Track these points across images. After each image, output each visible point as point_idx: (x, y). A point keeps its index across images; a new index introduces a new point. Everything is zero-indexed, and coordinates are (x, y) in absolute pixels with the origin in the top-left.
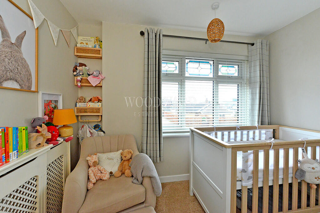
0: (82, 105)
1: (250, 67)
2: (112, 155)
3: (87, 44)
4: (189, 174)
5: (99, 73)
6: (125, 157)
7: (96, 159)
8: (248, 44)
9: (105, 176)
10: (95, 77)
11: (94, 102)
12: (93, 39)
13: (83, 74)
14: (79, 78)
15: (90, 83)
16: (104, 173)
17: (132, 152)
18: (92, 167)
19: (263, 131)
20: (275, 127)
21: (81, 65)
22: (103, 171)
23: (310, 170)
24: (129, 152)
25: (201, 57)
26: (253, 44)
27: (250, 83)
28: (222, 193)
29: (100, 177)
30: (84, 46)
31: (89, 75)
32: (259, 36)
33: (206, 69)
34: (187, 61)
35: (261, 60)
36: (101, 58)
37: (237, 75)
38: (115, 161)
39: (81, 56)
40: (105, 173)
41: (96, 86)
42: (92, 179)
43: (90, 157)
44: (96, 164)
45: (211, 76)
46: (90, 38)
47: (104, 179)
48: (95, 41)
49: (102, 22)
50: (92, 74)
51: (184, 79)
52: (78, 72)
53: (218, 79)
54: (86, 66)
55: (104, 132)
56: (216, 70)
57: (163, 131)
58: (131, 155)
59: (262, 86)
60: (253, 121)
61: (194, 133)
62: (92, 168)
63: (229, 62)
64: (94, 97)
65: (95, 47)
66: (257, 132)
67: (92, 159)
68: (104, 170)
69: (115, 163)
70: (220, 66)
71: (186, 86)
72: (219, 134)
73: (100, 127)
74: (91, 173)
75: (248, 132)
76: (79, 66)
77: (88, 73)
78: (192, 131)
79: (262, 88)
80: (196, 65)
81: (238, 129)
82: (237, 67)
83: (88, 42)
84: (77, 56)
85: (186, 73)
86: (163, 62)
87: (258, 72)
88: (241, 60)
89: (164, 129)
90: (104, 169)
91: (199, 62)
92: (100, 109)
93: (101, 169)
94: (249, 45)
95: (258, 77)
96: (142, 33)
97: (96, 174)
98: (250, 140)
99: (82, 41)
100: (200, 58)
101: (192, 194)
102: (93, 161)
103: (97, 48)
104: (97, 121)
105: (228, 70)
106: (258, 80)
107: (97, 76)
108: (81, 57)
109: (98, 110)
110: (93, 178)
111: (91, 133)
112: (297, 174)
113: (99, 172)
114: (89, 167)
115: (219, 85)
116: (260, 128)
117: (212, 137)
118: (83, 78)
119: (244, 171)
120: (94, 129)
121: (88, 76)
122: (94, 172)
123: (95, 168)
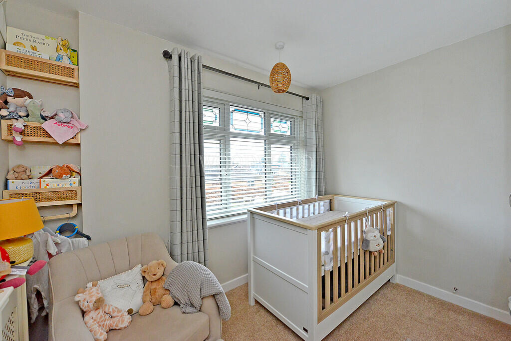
0: (25, 185)
1: (306, 126)
2: (124, 277)
3: (34, 48)
4: (248, 274)
5: (71, 116)
6: (154, 275)
7: (98, 294)
8: (303, 97)
9: (123, 321)
10: (61, 123)
11: (60, 177)
12: (53, 43)
13: (27, 116)
14: (19, 125)
15: (50, 136)
16: (117, 316)
17: (165, 264)
18: (93, 312)
19: (322, 203)
20: (330, 196)
21: (19, 94)
22: (116, 313)
23: (373, 238)
24: (159, 264)
25: (250, 106)
26: (307, 99)
27: (306, 145)
28: (307, 287)
29: (111, 325)
30: (26, 50)
31: (44, 118)
32: (313, 89)
33: (255, 123)
34: (232, 108)
35: (316, 118)
36: (77, 86)
37: (290, 134)
38: (134, 287)
39: (17, 73)
40: (120, 314)
41: (65, 144)
42: (99, 334)
43: (83, 292)
44: (99, 304)
45: (262, 133)
46: (43, 37)
47: (121, 326)
48: (60, 47)
49: (78, 13)
50: (52, 118)
51: (229, 137)
52: (11, 109)
53: (270, 139)
54: (31, 97)
55: (88, 238)
56: (267, 126)
57: (208, 217)
58: (163, 269)
59: (318, 151)
60: (309, 191)
61: (255, 216)
62: (93, 314)
63: (282, 117)
64: (57, 166)
65: (59, 59)
66: (317, 204)
67: (91, 297)
68: (116, 310)
69: (136, 291)
70: (272, 120)
71: (231, 147)
72: (281, 211)
73: (76, 227)
74: (93, 325)
75: (309, 205)
76: (14, 97)
77: (42, 113)
78: (252, 213)
79: (318, 152)
80: (243, 116)
81: (300, 204)
82: (289, 123)
83: (38, 46)
84: (6, 71)
85: (231, 126)
86: (204, 107)
87: (314, 133)
88: (295, 116)
89: (209, 214)
90: (116, 308)
91: (247, 112)
92: (76, 190)
93: (111, 310)
94: (304, 99)
95: (315, 139)
96: (167, 55)
97: (103, 323)
98: (311, 215)
99: (18, 40)
100: (248, 107)
101: (253, 303)
102: (94, 299)
103: (66, 62)
104: (67, 216)
105: (280, 127)
106: (315, 143)
107: (68, 123)
108: (17, 75)
109: (72, 194)
110: (101, 333)
111: (57, 244)
112: (364, 244)
113: (107, 317)
114: (83, 313)
115: (272, 146)
116: (319, 200)
117: (275, 215)
118: (29, 124)
119: (327, 253)
120: (61, 233)
121: (42, 121)
122: (98, 320)
123: (98, 311)
